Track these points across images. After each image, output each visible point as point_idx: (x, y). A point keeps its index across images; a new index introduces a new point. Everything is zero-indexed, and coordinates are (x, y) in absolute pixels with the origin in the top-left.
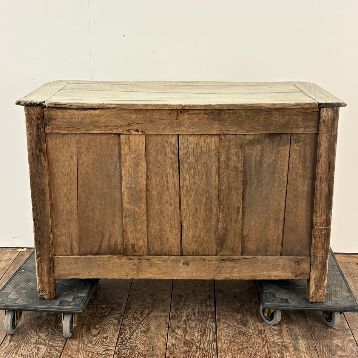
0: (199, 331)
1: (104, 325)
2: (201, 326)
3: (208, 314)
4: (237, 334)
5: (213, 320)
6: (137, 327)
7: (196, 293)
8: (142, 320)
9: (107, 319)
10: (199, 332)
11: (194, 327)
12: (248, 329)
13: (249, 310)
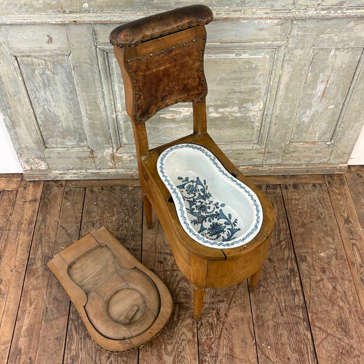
0: (294, 350)
1: (177, 345)
2: (294, 339)
3: (297, 311)
4: (341, 353)
5: (305, 323)
6: (218, 346)
7: (275, 264)
8: (222, 331)
9: (178, 331)
10: (295, 352)
11: (287, 341)
12: (352, 341)
13: (344, 298)
